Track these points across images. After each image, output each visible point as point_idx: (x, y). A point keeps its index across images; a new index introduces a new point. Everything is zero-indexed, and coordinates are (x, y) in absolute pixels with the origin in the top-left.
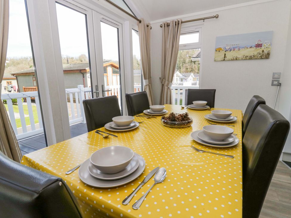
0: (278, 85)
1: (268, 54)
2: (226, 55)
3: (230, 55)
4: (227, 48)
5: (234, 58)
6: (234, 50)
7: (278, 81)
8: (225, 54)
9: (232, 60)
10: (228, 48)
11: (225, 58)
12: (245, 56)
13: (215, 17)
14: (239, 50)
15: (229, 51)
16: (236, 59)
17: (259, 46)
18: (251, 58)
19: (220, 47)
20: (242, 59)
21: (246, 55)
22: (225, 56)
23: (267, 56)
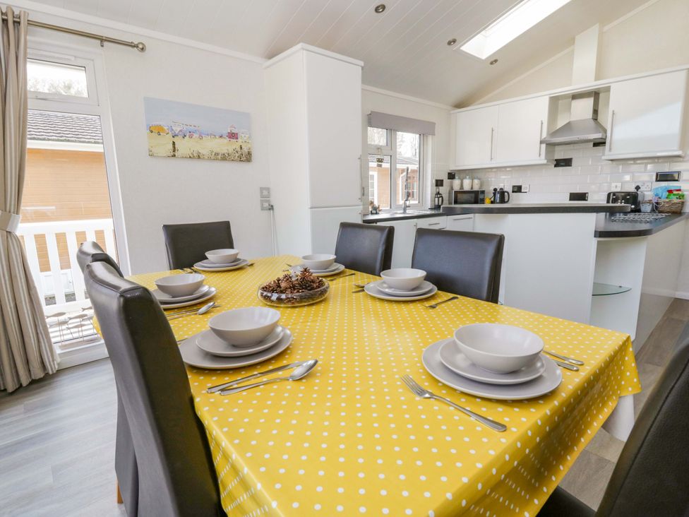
0: (270, 209)
1: (249, 154)
2: (176, 146)
3: (184, 146)
4: (177, 129)
5: (195, 155)
6: (191, 137)
7: (269, 201)
8: (174, 142)
9: (190, 157)
10: (179, 129)
11: (174, 151)
12: (213, 154)
13: (136, 46)
14: (201, 137)
15: (181, 137)
16: (199, 157)
17: (233, 136)
18: (225, 158)
19: (158, 123)
20: (209, 159)
21: (215, 151)
22: (174, 147)
23: (247, 157)
